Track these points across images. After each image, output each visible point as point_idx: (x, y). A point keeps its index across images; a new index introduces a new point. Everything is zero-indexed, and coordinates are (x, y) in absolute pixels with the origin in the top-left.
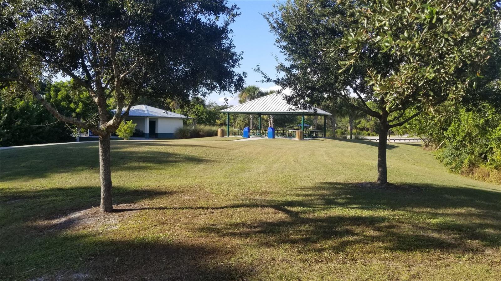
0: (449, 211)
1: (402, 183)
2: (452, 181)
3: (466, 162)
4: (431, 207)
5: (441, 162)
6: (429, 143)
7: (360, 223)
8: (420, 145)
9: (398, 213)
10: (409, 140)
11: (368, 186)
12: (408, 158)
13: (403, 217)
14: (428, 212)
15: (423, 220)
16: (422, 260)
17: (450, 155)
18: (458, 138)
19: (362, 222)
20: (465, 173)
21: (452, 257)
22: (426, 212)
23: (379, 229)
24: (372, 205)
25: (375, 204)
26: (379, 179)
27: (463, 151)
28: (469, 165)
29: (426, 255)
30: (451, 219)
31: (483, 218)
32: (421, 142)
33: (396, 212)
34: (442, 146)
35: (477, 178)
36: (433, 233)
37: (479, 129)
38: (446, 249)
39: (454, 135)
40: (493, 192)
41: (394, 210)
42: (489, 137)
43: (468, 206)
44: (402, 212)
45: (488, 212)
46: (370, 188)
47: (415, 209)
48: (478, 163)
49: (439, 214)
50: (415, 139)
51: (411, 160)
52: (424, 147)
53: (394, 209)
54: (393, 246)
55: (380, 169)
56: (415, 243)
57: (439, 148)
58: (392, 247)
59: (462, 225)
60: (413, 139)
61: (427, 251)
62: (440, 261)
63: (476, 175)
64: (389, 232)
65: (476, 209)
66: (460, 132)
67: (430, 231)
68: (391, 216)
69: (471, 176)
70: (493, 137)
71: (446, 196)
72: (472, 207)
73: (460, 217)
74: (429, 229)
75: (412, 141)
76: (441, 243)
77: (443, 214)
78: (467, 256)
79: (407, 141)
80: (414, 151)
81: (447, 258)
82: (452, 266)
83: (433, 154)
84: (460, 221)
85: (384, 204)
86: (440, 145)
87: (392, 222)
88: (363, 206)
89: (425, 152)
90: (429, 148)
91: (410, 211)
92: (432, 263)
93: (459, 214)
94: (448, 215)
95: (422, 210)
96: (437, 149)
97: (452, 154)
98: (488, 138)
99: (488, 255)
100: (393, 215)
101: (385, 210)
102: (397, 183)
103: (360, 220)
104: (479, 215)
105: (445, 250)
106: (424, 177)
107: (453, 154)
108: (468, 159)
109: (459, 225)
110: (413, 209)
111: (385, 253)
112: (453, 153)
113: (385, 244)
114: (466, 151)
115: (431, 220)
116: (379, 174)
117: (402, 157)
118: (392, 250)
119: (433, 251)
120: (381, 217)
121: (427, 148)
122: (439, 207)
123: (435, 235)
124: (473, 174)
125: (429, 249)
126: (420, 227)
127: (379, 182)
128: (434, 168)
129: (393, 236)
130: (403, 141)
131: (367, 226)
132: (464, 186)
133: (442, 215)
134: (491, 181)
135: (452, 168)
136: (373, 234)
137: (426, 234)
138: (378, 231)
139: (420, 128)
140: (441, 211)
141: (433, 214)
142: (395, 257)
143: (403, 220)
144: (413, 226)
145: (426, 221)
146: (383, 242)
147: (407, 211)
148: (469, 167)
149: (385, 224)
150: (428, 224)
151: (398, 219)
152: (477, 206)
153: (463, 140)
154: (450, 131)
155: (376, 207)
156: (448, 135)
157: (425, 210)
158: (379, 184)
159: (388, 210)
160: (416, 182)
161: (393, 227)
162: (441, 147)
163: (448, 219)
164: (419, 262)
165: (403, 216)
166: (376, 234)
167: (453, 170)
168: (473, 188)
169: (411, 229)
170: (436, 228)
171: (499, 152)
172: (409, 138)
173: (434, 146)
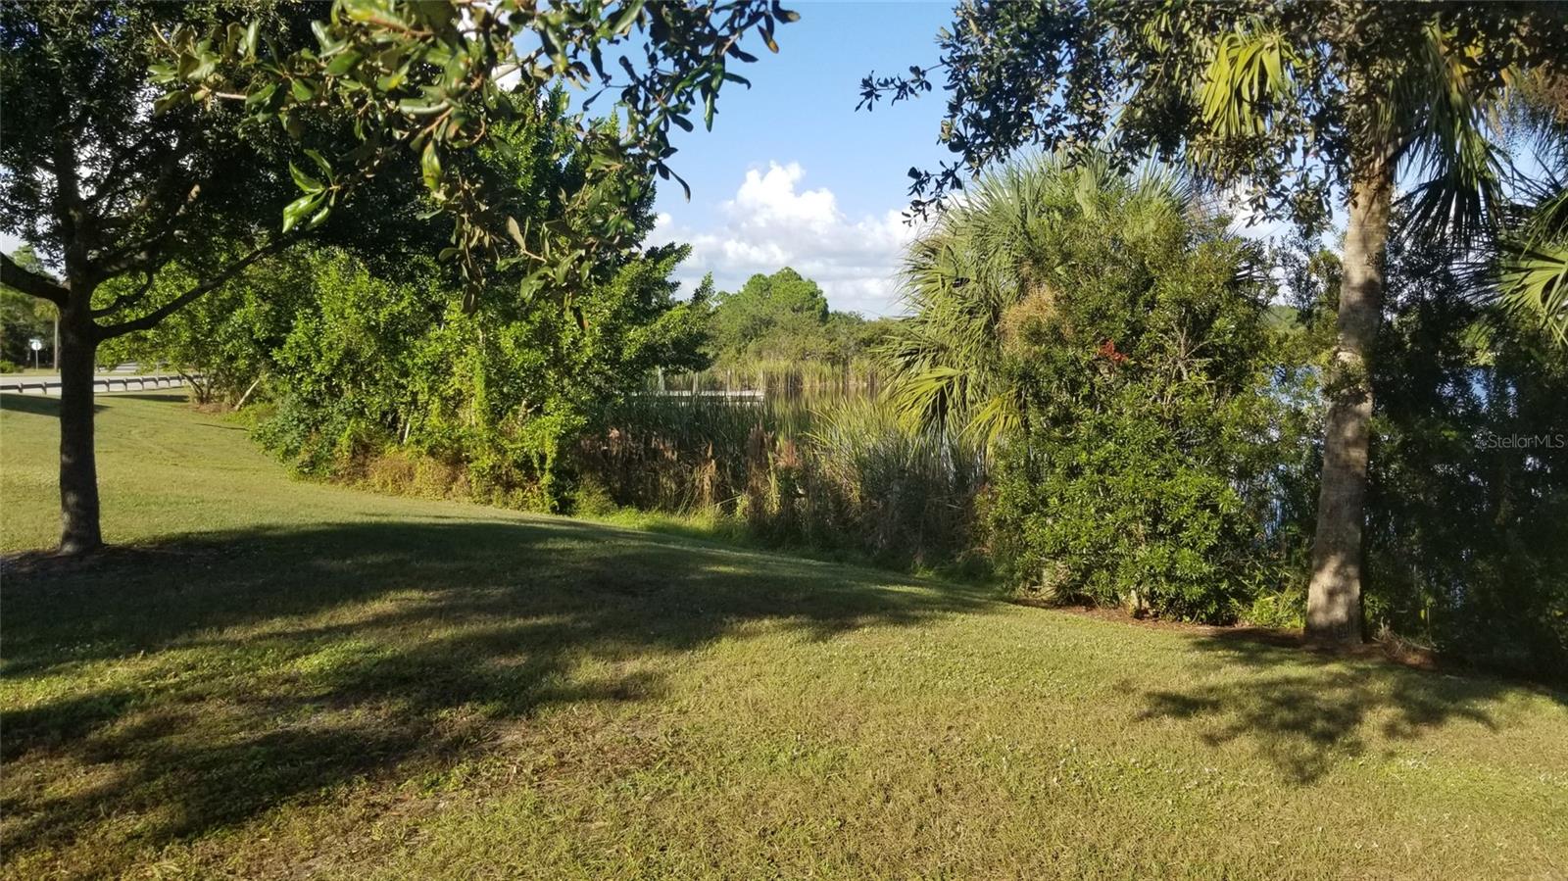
0: (348, 615)
1: (155, 537)
2: (316, 506)
3: (344, 441)
4: (284, 612)
5: (267, 448)
6: (212, 391)
7: (18, 742)
8: (181, 399)
9: (169, 664)
10: (141, 382)
11: (25, 570)
12: (146, 443)
13: (194, 673)
14: (279, 635)
15: (271, 670)
16: (314, 838)
17: (295, 423)
18: (318, 370)
19: (24, 737)
20: (343, 476)
21: (410, 794)
22: (271, 636)
23: (110, 753)
24: (55, 650)
25: (70, 641)
26: (67, 537)
27: (333, 408)
28: (354, 451)
29: (324, 817)
30: (362, 644)
31: (455, 618)
32: (187, 389)
33: (162, 658)
34: (251, 396)
35: (378, 488)
36: (317, 711)
37: (379, 339)
38: (384, 765)
39: (307, 361)
40: (439, 525)
41: (154, 652)
42: (409, 362)
43: (398, 587)
44: (187, 656)
45: (461, 596)
46: (32, 575)
47: (233, 633)
48: (379, 441)
49: (320, 633)
50: (161, 379)
51: (158, 449)
52: (194, 403)
53: (151, 650)
54: (188, 814)
55: (72, 499)
56: (272, 773)
57: (245, 404)
58: (180, 820)
59: (402, 657)
60: (154, 380)
61: (323, 794)
62: (379, 823)
63: (375, 479)
64: (153, 756)
65: (425, 591)
66: (324, 349)
67: (307, 706)
68: (144, 679)
69: (360, 482)
70: (420, 362)
71: (320, 562)
72: (412, 586)
73: (390, 630)
74: (302, 700)
75: (151, 385)
76: (361, 748)
77: (329, 630)
78: (458, 772)
79: (134, 387)
80: (165, 418)
81: (398, 800)
82: (425, 831)
83: (226, 424)
84: (395, 645)
85: (105, 635)
86: (248, 393)
87: (157, 705)
88: (17, 661)
89: (200, 419)
90: (212, 406)
91: (214, 643)
92: (353, 841)
93: (381, 622)
94: (348, 630)
95: (257, 631)
96: (237, 407)
97: (301, 421)
98: (404, 365)
99: (515, 748)
100: (152, 676)
101: (114, 662)
102: (138, 542)
103: (15, 731)
104: (441, 610)
105: (381, 771)
106: (226, 507)
107: (304, 420)
108: (348, 432)
109: (391, 661)
110: (221, 631)
111: (159, 858)
112: (305, 416)
113: (151, 816)
114: (342, 406)
115: (299, 661)
116: (66, 517)
117: (124, 442)
118: (186, 832)
119: (343, 789)
120: (104, 694)
121: (204, 407)
122: (309, 609)
123: (329, 719)
124: (365, 476)
125: (325, 785)
126: (268, 701)
127: (69, 548)
128: (241, 470)
129: (174, 769)
130: (118, 388)
131: (54, 752)
132: (358, 519)
133: (332, 634)
134: (419, 492)
135: (303, 464)
136: (89, 783)
137: (296, 726)
138: (107, 760)
139: (194, 341)
140: (321, 622)
141: (297, 636)
142: (207, 864)
143: (198, 686)
144: (241, 702)
145: (281, 671)
146: (141, 808)
147: (203, 644)
148: (354, 457)
149: (129, 723)
150: (291, 680)
151: (179, 686)
152: (423, 582)
153: (333, 375)
154: (291, 348)
155: (74, 657)
156: (285, 359)
157: (266, 629)
158: (70, 557)
159: (127, 657)
160: (203, 528)
161: (167, 726)
162: (250, 400)
163: (351, 645)
164: (303, 854)
165: (192, 667)
166: (103, 777)
167: (306, 470)
168: (385, 520)
169: (239, 719)
170: (325, 691)
171: (436, 405)
172: (140, 378)
173: (227, 400)
